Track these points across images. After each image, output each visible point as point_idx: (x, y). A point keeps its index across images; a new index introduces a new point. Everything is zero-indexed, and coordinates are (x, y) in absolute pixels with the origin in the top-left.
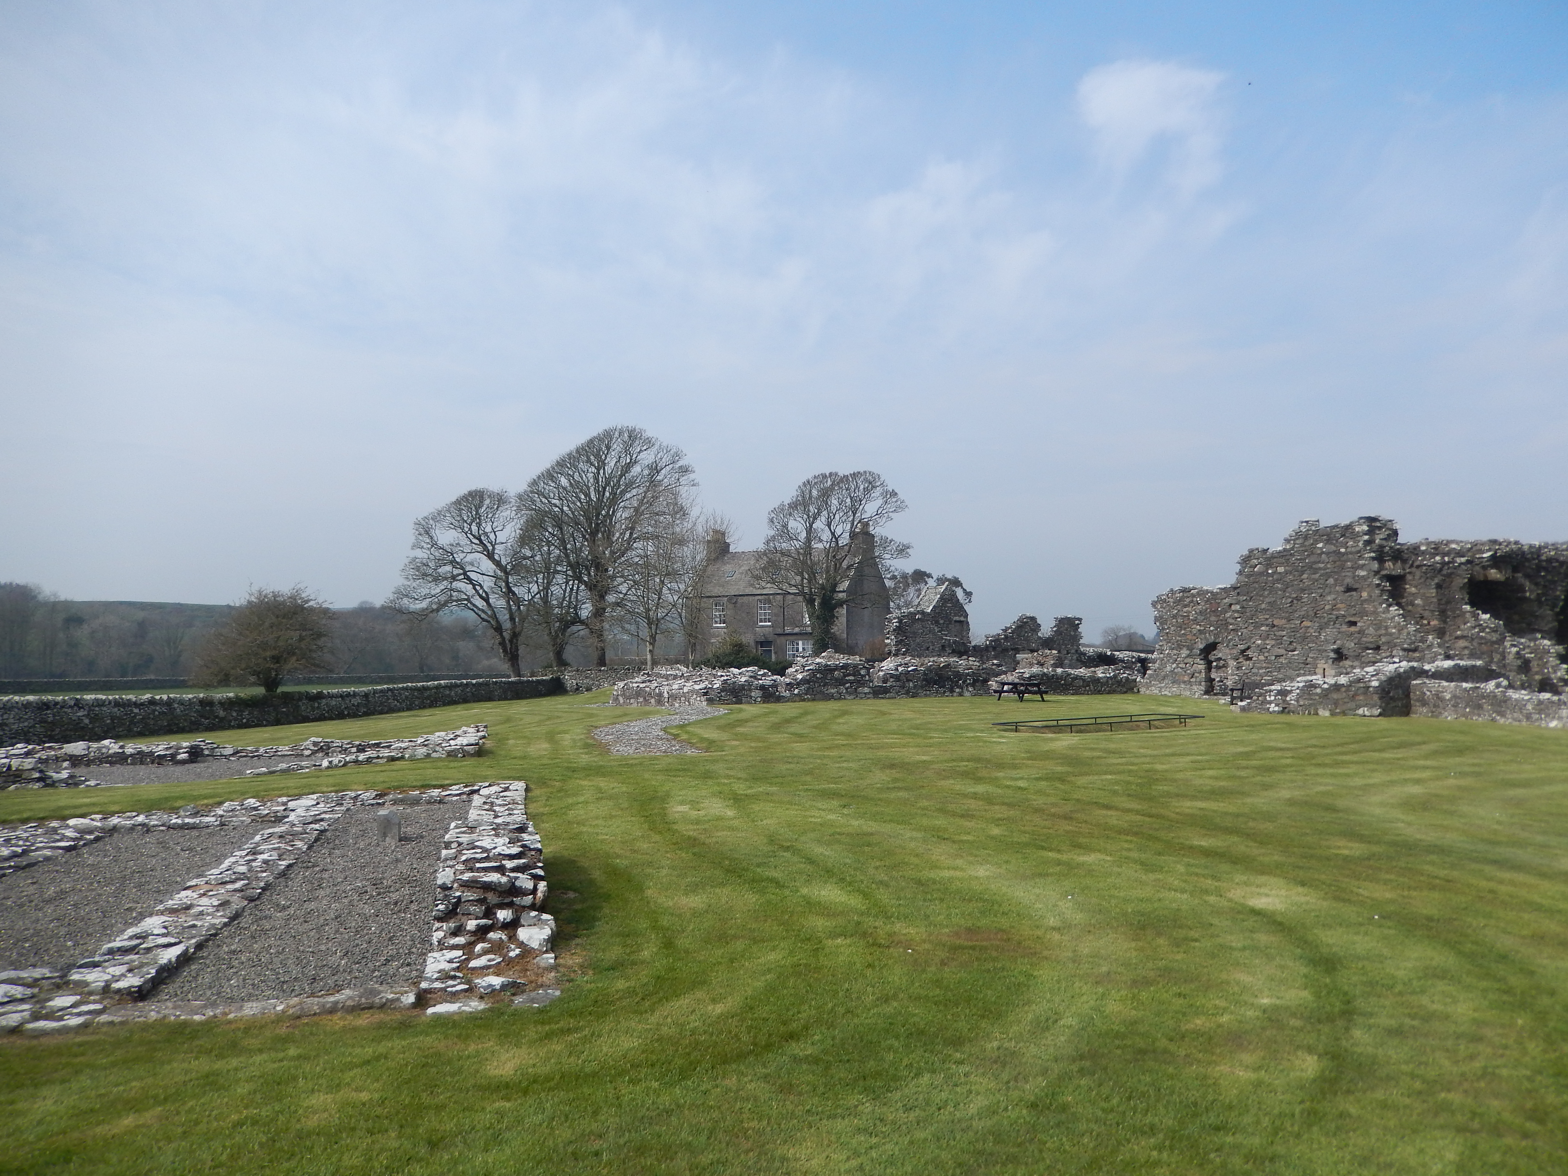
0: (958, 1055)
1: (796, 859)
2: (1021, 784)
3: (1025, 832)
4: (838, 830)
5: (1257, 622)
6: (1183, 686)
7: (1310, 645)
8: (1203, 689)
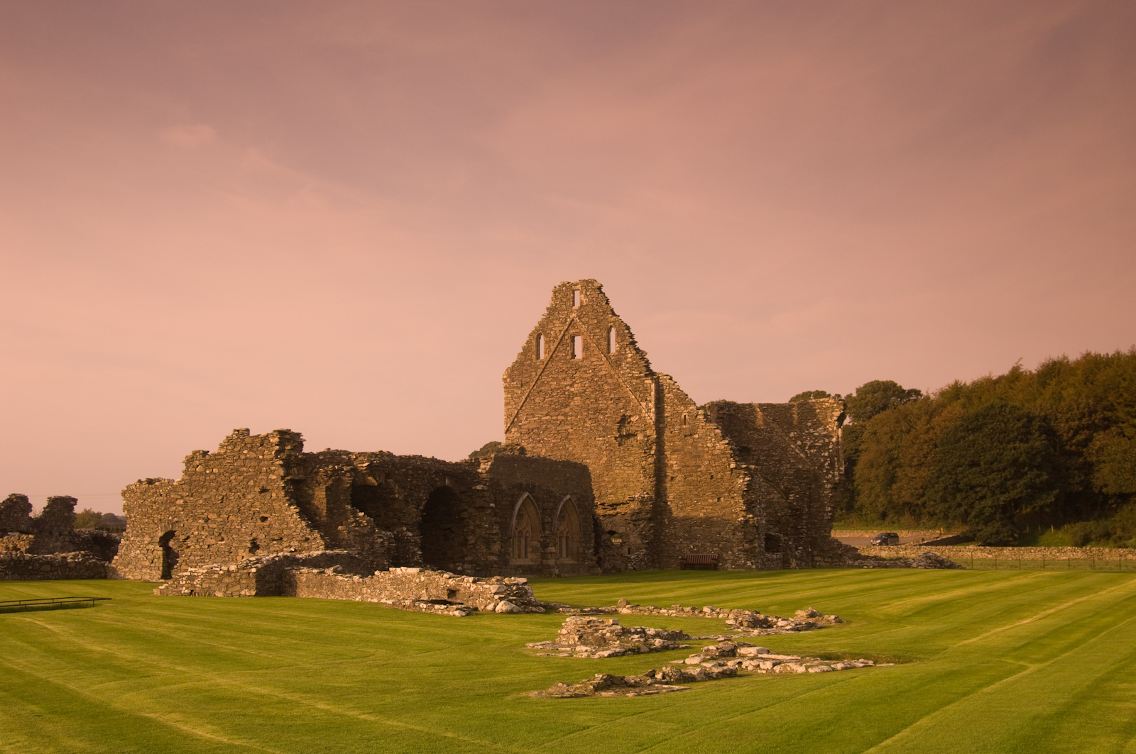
5: (195, 516)
6: (144, 570)
7: (234, 536)
8: (160, 573)
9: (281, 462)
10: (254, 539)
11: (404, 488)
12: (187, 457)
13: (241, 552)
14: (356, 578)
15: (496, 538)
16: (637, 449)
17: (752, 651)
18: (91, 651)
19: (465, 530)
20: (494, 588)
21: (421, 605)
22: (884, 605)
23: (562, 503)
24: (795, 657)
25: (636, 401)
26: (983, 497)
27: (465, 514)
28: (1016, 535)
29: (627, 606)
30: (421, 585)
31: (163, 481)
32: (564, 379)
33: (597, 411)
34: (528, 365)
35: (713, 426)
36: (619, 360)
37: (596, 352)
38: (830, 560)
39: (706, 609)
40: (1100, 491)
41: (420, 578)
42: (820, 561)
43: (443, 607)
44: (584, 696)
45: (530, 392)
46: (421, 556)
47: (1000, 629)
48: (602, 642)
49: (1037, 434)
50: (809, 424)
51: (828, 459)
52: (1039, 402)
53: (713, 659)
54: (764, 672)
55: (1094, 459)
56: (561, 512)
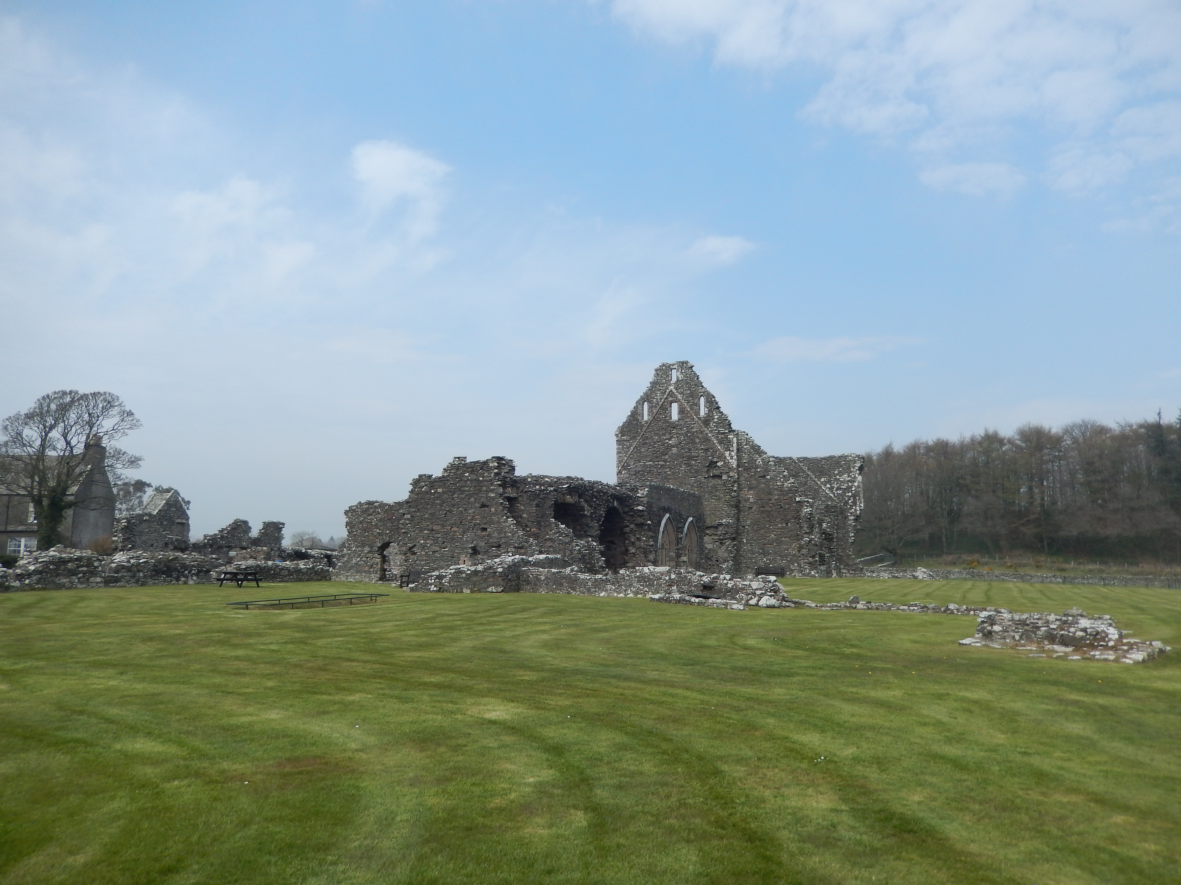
0: (330, 858)
1: (94, 720)
2: (274, 647)
3: (295, 683)
4: (125, 693)
5: (421, 527)
6: (364, 574)
7: (456, 544)
8: (378, 575)
9: (499, 482)
10: (475, 547)
11: (591, 506)
12: (414, 479)
13: (463, 558)
15: (652, 548)
16: (722, 486)
19: (627, 542)
21: (692, 599)
25: (721, 451)
27: (627, 530)
30: (671, 582)
32: (664, 435)
33: (690, 458)
34: (635, 424)
36: (709, 420)
37: (690, 415)
38: (853, 572)
41: (669, 576)
42: (845, 573)
45: (637, 444)
46: (605, 561)
51: (852, 498)
56: (687, 530)
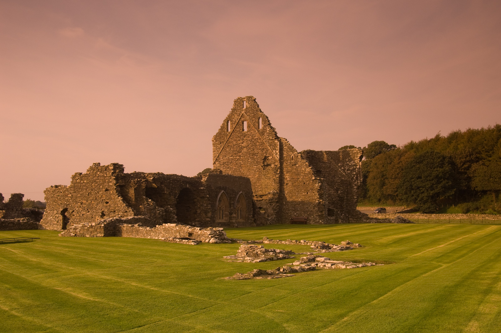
5: (77, 201)
6: (54, 226)
7: (94, 210)
8: (61, 227)
9: (114, 178)
10: (103, 212)
11: (169, 189)
12: (73, 175)
13: (97, 217)
14: (148, 228)
15: (209, 210)
16: (271, 171)
17: (322, 259)
18: (32, 261)
19: (196, 207)
20: (209, 232)
21: (177, 240)
22: (379, 239)
23: (238, 195)
24: (341, 262)
25: (271, 150)
26: (423, 192)
27: (196, 200)
28: (437, 209)
29: (267, 240)
30: (177, 231)
31: (62, 186)
32: (239, 140)
33: (254, 154)
34: (223, 134)
35: (305, 161)
36: (264, 132)
37: (253, 129)
38: (356, 220)
39: (302, 241)
40: (474, 189)
41: (176, 228)
42: (351, 220)
43: (186, 241)
44: (249, 279)
45: (224, 146)
46: (177, 218)
47: (430, 249)
48: (256, 255)
49: (447, 164)
50: (347, 160)
51: (355, 175)
52: (448, 150)
53: (305, 262)
54: (328, 268)
55: (472, 175)
56: (238, 199)
